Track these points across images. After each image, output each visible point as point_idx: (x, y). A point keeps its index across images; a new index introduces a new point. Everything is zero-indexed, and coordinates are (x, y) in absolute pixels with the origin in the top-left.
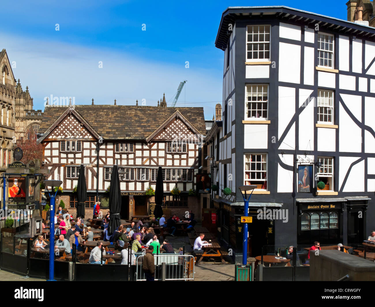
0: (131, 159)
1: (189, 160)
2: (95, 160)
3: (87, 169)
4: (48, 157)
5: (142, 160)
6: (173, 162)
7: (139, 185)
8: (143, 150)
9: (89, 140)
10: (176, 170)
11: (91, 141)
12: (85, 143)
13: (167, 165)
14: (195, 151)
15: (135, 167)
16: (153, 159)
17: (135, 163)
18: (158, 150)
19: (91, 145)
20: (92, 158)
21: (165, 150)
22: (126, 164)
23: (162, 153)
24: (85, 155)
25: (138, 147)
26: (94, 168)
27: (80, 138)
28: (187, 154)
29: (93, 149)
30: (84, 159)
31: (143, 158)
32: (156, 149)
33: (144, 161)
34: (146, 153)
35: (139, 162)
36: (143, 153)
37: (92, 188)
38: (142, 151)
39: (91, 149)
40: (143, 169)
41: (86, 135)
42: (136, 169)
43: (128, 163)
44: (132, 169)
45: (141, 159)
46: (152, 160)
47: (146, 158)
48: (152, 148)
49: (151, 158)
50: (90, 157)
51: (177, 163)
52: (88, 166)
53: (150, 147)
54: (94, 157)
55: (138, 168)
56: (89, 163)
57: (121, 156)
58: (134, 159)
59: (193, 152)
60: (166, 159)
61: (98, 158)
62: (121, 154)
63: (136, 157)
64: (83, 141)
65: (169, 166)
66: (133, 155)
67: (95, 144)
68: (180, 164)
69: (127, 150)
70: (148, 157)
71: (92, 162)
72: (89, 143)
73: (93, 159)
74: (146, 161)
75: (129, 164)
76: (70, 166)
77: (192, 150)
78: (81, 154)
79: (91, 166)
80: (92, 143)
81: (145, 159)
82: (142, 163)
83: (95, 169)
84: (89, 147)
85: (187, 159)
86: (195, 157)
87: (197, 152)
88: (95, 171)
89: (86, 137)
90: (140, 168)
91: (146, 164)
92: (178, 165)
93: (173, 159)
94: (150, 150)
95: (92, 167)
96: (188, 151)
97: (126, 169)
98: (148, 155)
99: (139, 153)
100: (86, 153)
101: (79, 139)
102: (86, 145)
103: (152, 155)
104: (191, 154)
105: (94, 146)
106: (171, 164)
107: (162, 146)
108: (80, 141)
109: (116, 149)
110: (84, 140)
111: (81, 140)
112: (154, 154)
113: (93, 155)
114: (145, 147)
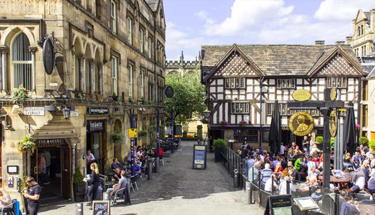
1: (349, 94)
2: (258, 96)
3: (251, 105)
9: (252, 77)
11: (254, 78)
12: (248, 80)
14: (354, 86)
16: (314, 95)
18: (318, 85)
19: (254, 81)
21: (325, 85)
22: (287, 99)
24: (248, 91)
25: (299, 81)
26: (257, 104)
27: (244, 75)
28: (347, 89)
29: (256, 85)
30: (248, 95)
32: (316, 85)
34: (307, 89)
37: (255, 123)
38: (303, 87)
39: (254, 86)
41: (250, 72)
43: (289, 98)
46: (312, 96)
48: (312, 84)
50: (253, 93)
52: (251, 102)
53: (311, 82)
54: (256, 93)
56: (252, 99)
57: (283, 92)
61: (261, 94)
62: (283, 90)
64: (246, 78)
67: (257, 81)
69: (289, 86)
71: (255, 98)
72: (252, 80)
73: (256, 95)
75: (291, 99)
77: (351, 85)
78: (244, 90)
79: (254, 102)
84: (252, 84)
85: (347, 94)
86: (355, 92)
87: (357, 87)
88: (257, 107)
89: (250, 74)
94: (311, 86)
96: (347, 86)
100: (250, 89)
104: (351, 89)
105: (256, 83)
107: (322, 81)
109: (278, 85)
113: (256, 91)
114: (306, 83)
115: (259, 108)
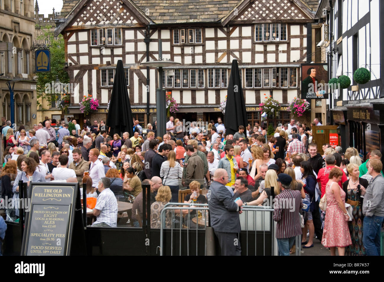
0: (199, 54)
1: (292, 52)
2: (142, 58)
3: (132, 72)
4: (73, 55)
5: (216, 55)
6: (265, 57)
7: (212, 95)
8: (216, 39)
9: (132, 26)
10: (270, 69)
11: (135, 29)
12: (127, 32)
13: (256, 63)
14: (301, 38)
15: (206, 67)
16: (234, 54)
17: (204, 60)
18: (241, 38)
19: (137, 34)
20: (138, 55)
21: (252, 38)
22: (191, 62)
23: (247, 44)
24: (127, 50)
25: (210, 33)
26: (142, 70)
27: (120, 24)
28: (289, 44)
29: (140, 41)
30: (127, 56)
31: (216, 52)
32: (237, 37)
33: (219, 57)
34: (222, 45)
35: (210, 58)
36: (216, 45)
37: (139, 101)
38: (215, 41)
39: (136, 41)
40: (217, 70)
41: (128, 18)
42: (206, 69)
43: (193, 60)
44: (201, 70)
45: (214, 54)
46: (231, 56)
47: (221, 52)
48: (231, 36)
49: (229, 52)
50: (136, 53)
51: (271, 58)
52: (132, 67)
53: (229, 33)
54: (141, 53)
55: (209, 69)
56: (134, 62)
57: (183, 50)
58: (204, 54)
59: (298, 40)
60: (253, 52)
61: (148, 54)
62: (182, 47)
63: (207, 50)
64: (124, 29)
65: (259, 64)
66: (201, 48)
67: (142, 33)
68: (277, 59)
69: (191, 40)
70: (224, 50)
71: (138, 60)
72: (132, 32)
73: (140, 56)
74: (222, 57)
75: (196, 62)
76: (106, 68)
77: (296, 37)
78: (121, 49)
79: (136, 67)
80: (138, 32)
81: (220, 54)
82: (216, 60)
83: (144, 72)
84: (132, 38)
85: (288, 52)
86: (301, 49)
87: (305, 40)
88: (143, 76)
89: (129, 22)
90: (212, 69)
91: (222, 62)
92: (274, 61)
93: (265, 52)
94: (228, 39)
95: (139, 68)
96: (289, 39)
97: (191, 70)
98: (225, 47)
99: (210, 45)
100: (129, 47)
101: (117, 26)
102: (129, 35)
103: (232, 47)
104: (295, 43)
105: (140, 36)
106: (262, 61)
107: (247, 31)
108: (120, 28)
109: (175, 39)
110: (125, 26)
111: (121, 26)
112: (234, 45)
113: (139, 50)
114: (221, 34)
115: (146, 76)
